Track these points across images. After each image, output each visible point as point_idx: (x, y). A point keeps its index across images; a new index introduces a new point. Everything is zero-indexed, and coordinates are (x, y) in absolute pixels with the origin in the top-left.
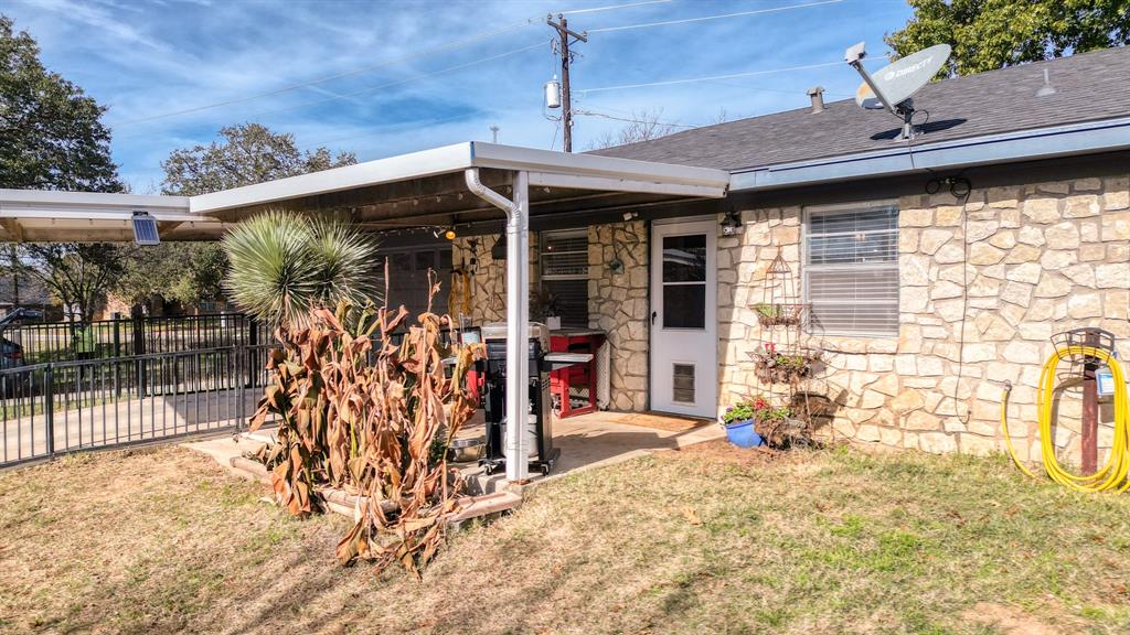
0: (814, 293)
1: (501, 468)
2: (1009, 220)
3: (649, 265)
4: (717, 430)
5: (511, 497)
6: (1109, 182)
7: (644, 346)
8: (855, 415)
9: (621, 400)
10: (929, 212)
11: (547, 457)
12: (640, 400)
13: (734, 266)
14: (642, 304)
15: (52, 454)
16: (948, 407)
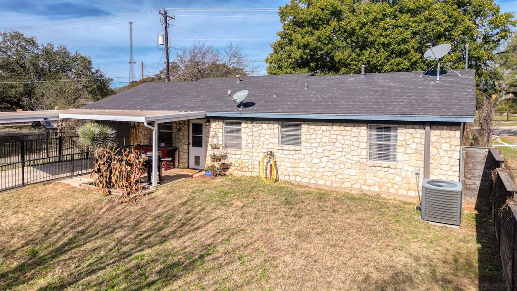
0: (226, 140)
1: (151, 184)
2: (260, 128)
3: (189, 130)
4: (203, 173)
5: (153, 189)
6: (275, 122)
7: (187, 151)
8: (233, 168)
9: (181, 165)
10: (246, 124)
11: (162, 180)
12: (186, 165)
13: (209, 132)
14: (187, 140)
15: (24, 184)
16: (250, 167)
